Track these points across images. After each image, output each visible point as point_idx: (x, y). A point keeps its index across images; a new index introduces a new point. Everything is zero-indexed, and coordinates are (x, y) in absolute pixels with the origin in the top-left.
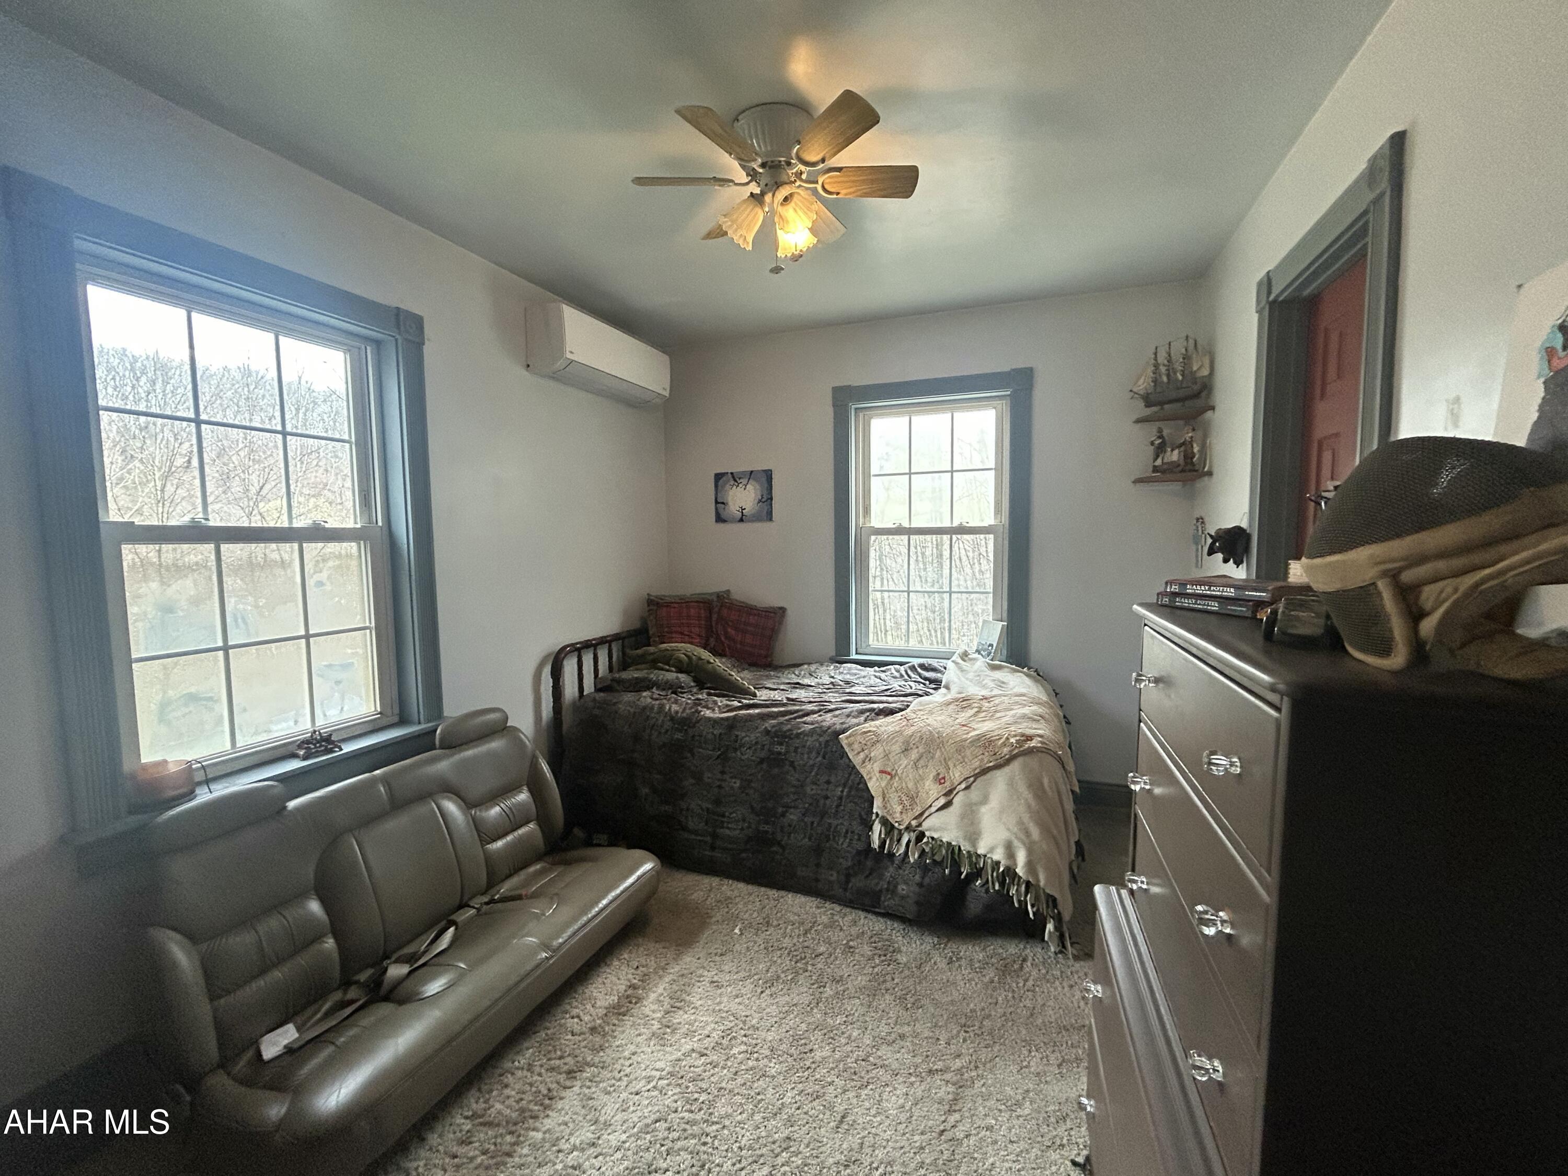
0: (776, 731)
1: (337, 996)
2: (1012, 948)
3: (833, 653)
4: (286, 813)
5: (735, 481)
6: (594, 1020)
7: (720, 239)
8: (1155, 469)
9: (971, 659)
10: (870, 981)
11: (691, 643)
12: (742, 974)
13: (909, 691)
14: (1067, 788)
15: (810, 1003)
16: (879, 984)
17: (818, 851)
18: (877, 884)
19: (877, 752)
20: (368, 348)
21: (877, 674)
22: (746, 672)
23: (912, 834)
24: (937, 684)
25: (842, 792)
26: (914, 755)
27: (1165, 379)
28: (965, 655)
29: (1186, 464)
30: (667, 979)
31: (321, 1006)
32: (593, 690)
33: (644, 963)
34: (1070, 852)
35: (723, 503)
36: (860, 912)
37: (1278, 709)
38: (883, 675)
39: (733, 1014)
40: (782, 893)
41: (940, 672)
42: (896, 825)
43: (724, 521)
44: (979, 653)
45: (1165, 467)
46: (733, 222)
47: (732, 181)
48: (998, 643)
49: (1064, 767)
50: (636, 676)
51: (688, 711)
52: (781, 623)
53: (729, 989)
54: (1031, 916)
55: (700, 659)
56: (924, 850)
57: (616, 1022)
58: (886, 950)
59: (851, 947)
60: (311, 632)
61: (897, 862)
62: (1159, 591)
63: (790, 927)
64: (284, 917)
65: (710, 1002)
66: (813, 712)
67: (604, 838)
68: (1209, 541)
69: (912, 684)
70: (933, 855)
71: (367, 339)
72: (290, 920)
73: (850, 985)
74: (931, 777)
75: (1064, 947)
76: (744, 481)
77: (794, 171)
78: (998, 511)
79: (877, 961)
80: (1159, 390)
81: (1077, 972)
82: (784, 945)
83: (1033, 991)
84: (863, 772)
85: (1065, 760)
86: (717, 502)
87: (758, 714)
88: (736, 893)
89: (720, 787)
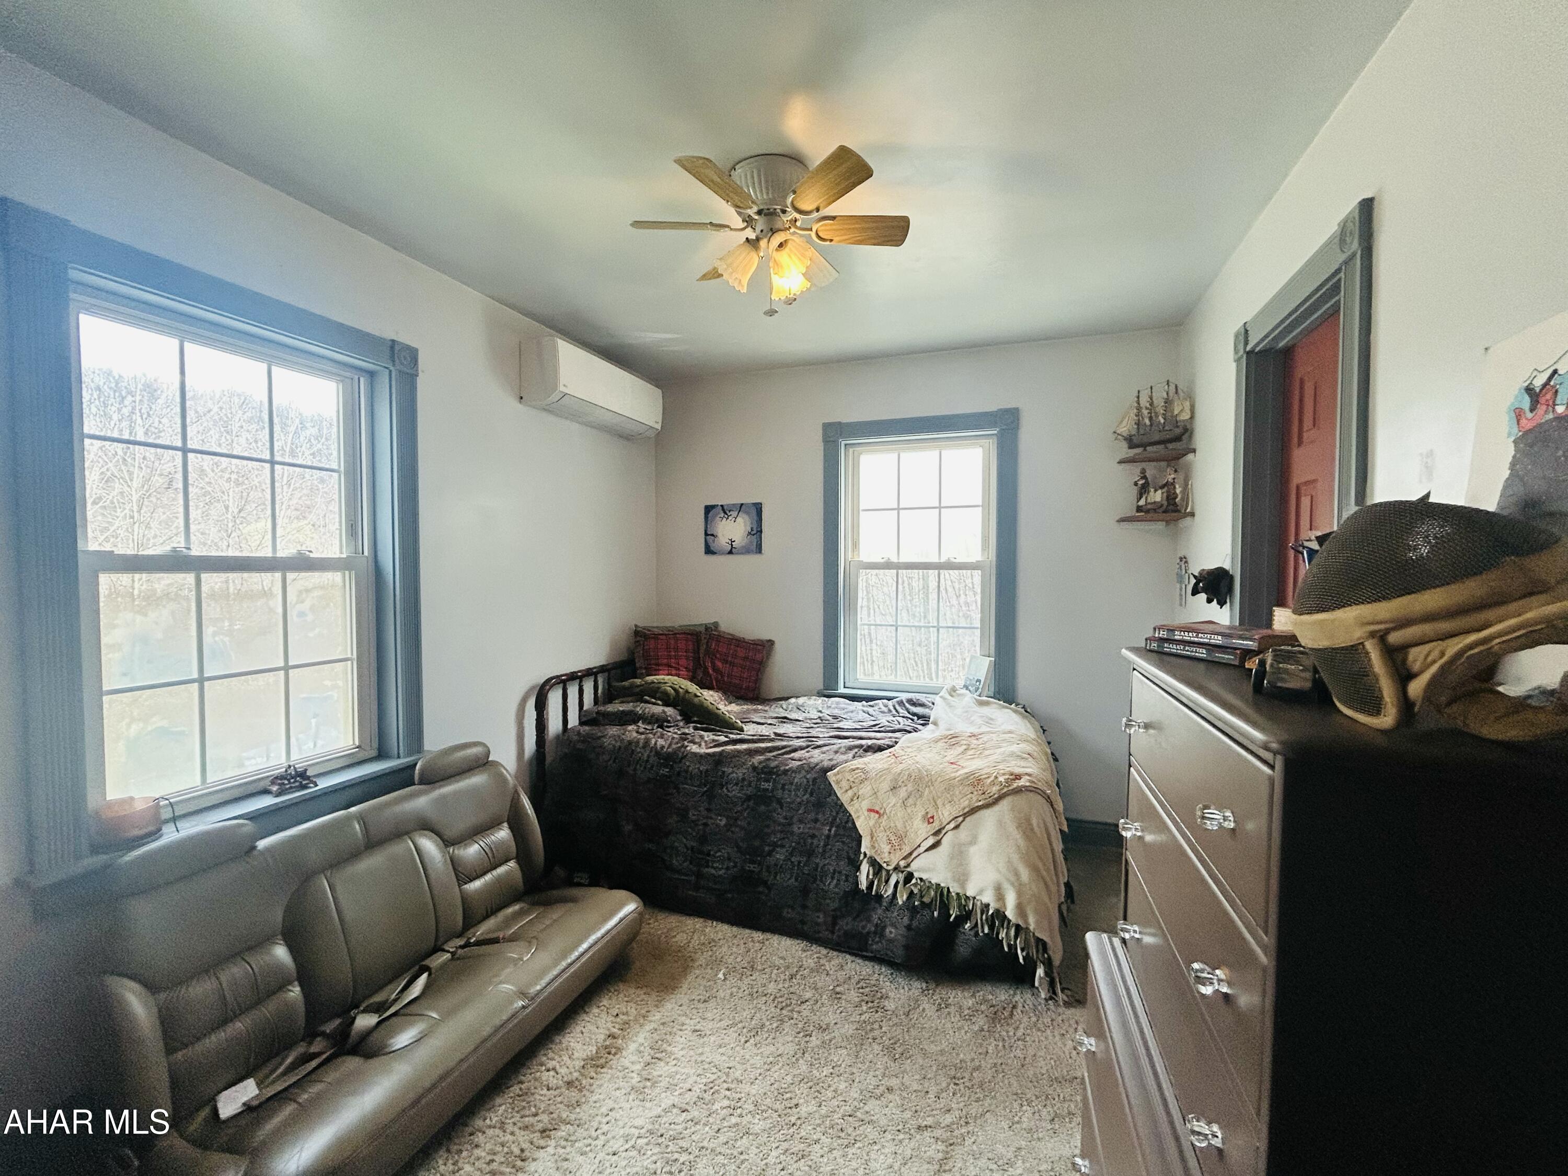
0: (764, 767)
1: (300, 1049)
2: (1001, 994)
3: (822, 687)
4: (255, 853)
5: (725, 513)
6: (571, 1073)
7: (713, 281)
8: (1139, 509)
9: (959, 695)
10: (857, 1029)
11: (678, 676)
12: (724, 1024)
13: (898, 727)
14: (1055, 828)
15: (796, 1053)
16: (866, 1033)
17: (805, 892)
18: (864, 927)
19: (865, 790)
20: (362, 379)
21: (865, 709)
22: (733, 705)
23: (900, 875)
24: (925, 720)
25: (830, 830)
26: (903, 793)
27: (1147, 422)
28: (953, 691)
29: (1169, 504)
30: (649, 1027)
31: (284, 1060)
32: (577, 723)
33: (625, 1010)
34: (1060, 895)
35: (712, 535)
36: (848, 956)
37: (1272, 767)
38: (870, 710)
39: (715, 1066)
40: (768, 935)
41: (929, 707)
42: (884, 865)
43: (713, 553)
44: (967, 689)
45: (1149, 507)
46: (729, 266)
47: (728, 226)
48: (986, 678)
49: (1052, 805)
50: (621, 709)
51: (674, 746)
52: (768, 658)
53: (712, 1038)
54: (1021, 961)
55: (687, 692)
56: (912, 892)
57: (593, 1074)
58: (874, 996)
59: (838, 993)
60: (290, 664)
61: (885, 904)
62: (1148, 636)
63: (775, 971)
64: (248, 963)
65: (692, 1053)
66: (802, 748)
67: (583, 877)
68: (1193, 581)
69: (900, 719)
70: (922, 897)
71: (361, 369)
72: (254, 966)
73: (836, 1034)
74: (920, 815)
75: (1054, 993)
76: (734, 514)
77: (789, 218)
78: (985, 546)
79: (865, 1008)
80: (1142, 432)
81: (1068, 1020)
82: (769, 991)
83: (1024, 1040)
84: (851, 810)
85: (1053, 798)
86: (706, 534)
87: (746, 750)
88: (720, 935)
89: (706, 825)
